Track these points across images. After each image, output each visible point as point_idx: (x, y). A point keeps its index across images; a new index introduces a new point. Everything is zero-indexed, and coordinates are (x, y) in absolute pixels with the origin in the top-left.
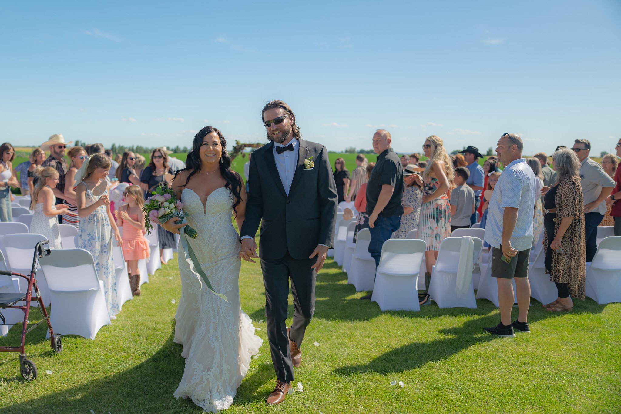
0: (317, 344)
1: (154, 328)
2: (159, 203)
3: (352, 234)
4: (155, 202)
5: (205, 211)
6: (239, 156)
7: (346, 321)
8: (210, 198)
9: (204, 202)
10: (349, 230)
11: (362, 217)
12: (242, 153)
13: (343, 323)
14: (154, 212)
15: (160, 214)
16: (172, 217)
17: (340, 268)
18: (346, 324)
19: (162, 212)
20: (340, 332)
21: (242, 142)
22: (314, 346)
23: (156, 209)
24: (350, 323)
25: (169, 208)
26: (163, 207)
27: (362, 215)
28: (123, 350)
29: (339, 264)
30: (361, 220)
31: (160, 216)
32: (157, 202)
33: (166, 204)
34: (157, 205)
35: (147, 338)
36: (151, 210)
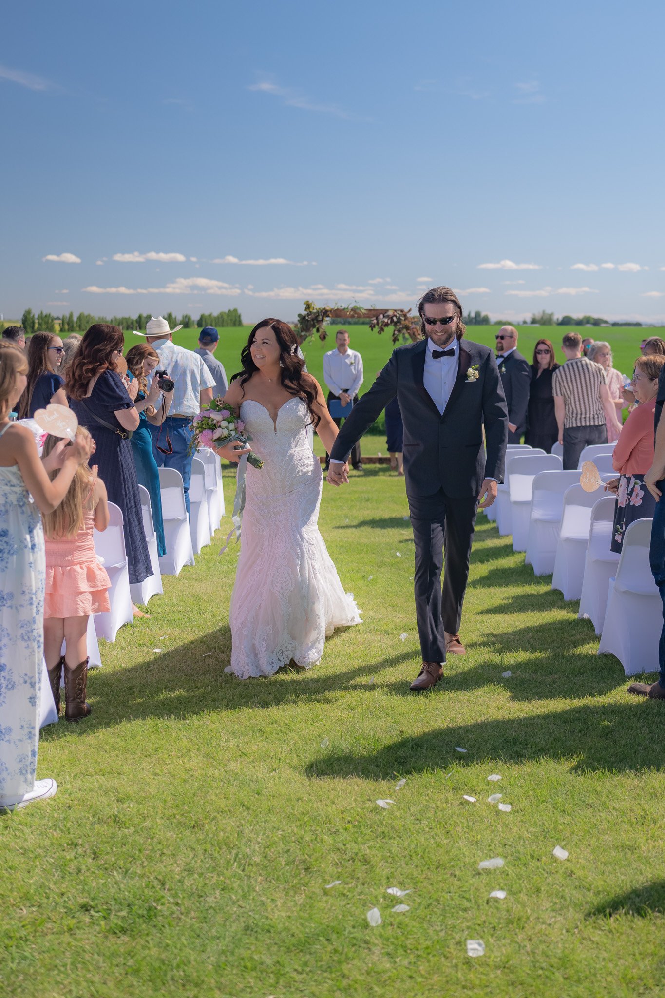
0: (560, 853)
1: (116, 816)
2: (215, 422)
3: (606, 527)
4: (210, 420)
5: (275, 429)
6: (314, 336)
7: (620, 770)
8: (281, 413)
9: (274, 417)
10: (597, 517)
11: (638, 487)
12: (321, 330)
13: (616, 778)
14: (207, 432)
15: (216, 436)
16: (231, 441)
17: (574, 605)
18: (623, 779)
19: (218, 433)
20: (614, 809)
21: (318, 306)
22: (554, 859)
23: (210, 429)
24: (632, 776)
25: (228, 429)
26: (220, 427)
27: (636, 483)
28: (26, 897)
29: (567, 597)
30: (634, 494)
31: (214, 438)
32: (213, 420)
33: (224, 424)
34: (212, 425)
35: (95, 853)
36: (204, 429)
